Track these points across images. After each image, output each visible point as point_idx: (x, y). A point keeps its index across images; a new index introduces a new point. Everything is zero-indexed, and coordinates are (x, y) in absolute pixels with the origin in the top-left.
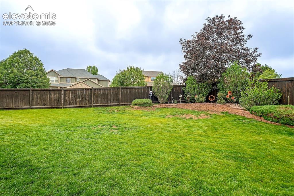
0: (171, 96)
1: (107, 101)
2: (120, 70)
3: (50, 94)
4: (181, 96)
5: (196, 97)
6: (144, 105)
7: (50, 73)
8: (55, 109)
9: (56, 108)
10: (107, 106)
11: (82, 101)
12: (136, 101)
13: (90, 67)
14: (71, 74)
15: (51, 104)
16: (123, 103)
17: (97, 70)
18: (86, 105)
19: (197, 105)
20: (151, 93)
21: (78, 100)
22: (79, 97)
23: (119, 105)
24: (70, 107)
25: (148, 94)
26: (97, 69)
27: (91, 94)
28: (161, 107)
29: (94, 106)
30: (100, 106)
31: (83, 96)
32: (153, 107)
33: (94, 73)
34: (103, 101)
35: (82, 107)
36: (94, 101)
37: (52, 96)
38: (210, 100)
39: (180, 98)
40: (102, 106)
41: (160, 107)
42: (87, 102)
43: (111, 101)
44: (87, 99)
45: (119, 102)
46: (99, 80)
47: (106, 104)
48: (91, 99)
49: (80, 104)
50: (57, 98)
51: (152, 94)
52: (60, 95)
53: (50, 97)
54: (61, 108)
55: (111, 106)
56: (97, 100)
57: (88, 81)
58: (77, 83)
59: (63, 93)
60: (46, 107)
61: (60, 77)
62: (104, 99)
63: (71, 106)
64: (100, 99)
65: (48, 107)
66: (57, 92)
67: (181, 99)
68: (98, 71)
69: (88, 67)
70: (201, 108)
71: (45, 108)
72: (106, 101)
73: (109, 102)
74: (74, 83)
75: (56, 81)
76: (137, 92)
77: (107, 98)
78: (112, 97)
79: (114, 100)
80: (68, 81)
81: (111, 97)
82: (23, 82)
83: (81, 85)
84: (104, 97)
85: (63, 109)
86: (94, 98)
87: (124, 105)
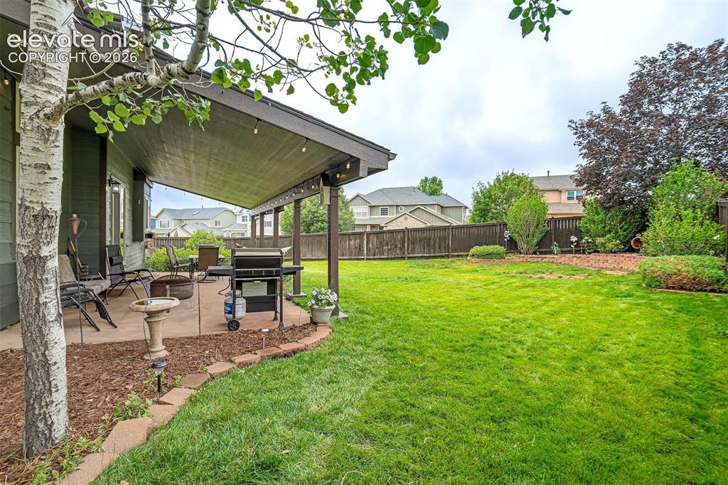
0: (553, 240)
1: (430, 250)
2: (480, 184)
3: (350, 240)
4: (574, 239)
5: (599, 240)
6: (487, 256)
7: (355, 200)
8: (356, 261)
9: (357, 259)
10: (429, 257)
11: (390, 249)
12: (475, 250)
13: (426, 179)
14: (388, 200)
15: (351, 253)
16: (457, 254)
17: (440, 184)
18: (397, 256)
19: (598, 258)
20: (507, 234)
21: (385, 248)
22: (387, 244)
23: (448, 256)
24: (375, 259)
25: (502, 237)
26: (440, 181)
27: (404, 238)
28: (521, 260)
29: (409, 258)
30: (418, 258)
31: (393, 242)
32: (503, 260)
33: (434, 193)
34: (422, 250)
35: (391, 259)
36: (408, 250)
37: (352, 242)
38: (633, 246)
39: (572, 243)
40: (422, 257)
41: (518, 260)
42: (398, 251)
43: (435, 249)
44: (399, 246)
45: (448, 252)
46: (442, 207)
47: (427, 255)
48: (404, 246)
49: (388, 255)
50: (357, 245)
51: (509, 236)
52: (362, 240)
53: (349, 244)
54: (363, 259)
55: (435, 257)
56: (414, 248)
57: (418, 211)
58: (399, 215)
59: (365, 237)
60: (344, 257)
61: (371, 207)
62: (424, 246)
63: (376, 257)
64: (417, 247)
65: (348, 257)
66: (358, 236)
67: (575, 246)
68: (443, 186)
69: (422, 181)
70: (607, 265)
71: (344, 259)
72: (426, 249)
73: (432, 251)
74: (394, 217)
75: (364, 214)
76: (481, 233)
77: (429, 245)
78: (437, 243)
79: (440, 248)
80: (384, 212)
81: (435, 243)
82: (318, 221)
83: (406, 219)
84: (424, 243)
85: (365, 261)
86: (408, 245)
87: (458, 256)
